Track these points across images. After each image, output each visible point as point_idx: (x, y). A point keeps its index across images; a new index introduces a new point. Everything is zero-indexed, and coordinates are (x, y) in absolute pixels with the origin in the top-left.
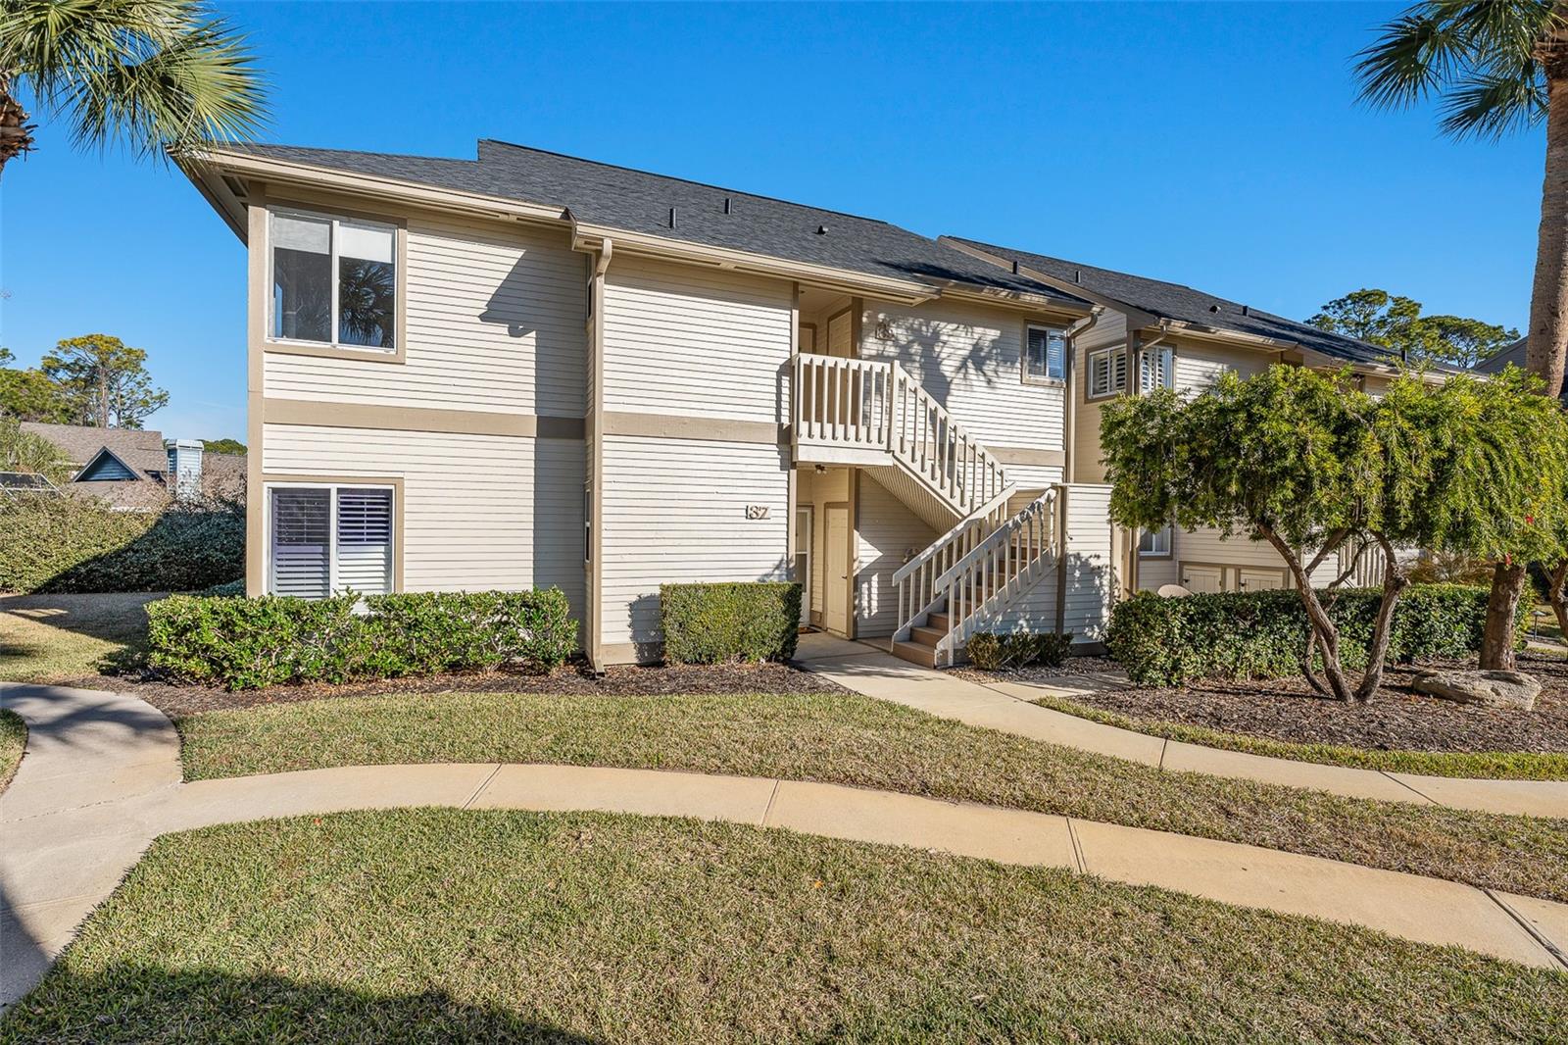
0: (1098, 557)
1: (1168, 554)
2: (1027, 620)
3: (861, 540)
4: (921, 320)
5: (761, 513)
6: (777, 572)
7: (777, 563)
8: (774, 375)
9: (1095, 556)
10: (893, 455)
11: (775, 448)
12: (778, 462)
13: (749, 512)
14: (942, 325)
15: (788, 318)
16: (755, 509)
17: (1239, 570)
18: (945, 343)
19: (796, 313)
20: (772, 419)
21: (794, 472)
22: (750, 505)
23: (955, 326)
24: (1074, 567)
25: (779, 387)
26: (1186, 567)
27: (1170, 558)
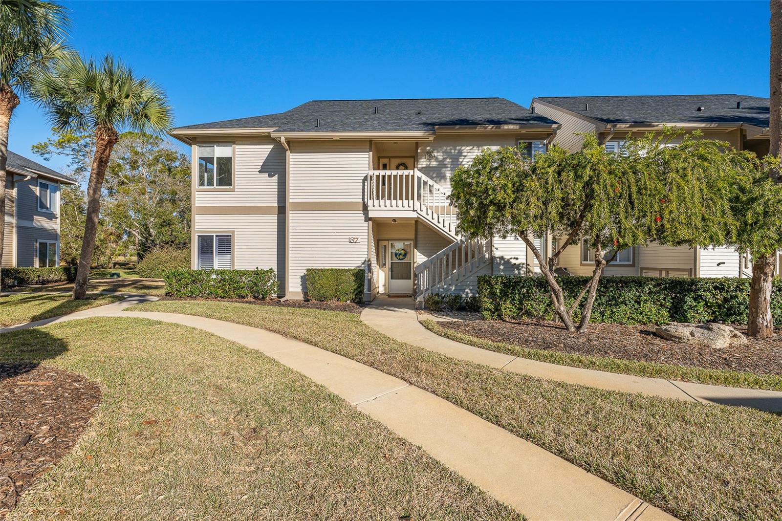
0: (517, 259)
1: (631, 263)
2: (470, 290)
3: (418, 254)
4: (451, 147)
5: (355, 240)
6: (363, 266)
7: (363, 262)
8: (362, 181)
9: (514, 258)
10: (417, 213)
11: (362, 212)
12: (364, 218)
13: (350, 240)
14: (463, 148)
15: (368, 156)
16: (352, 239)
17: (668, 272)
18: (465, 156)
19: (371, 153)
20: (361, 200)
21: (370, 222)
22: (350, 237)
23: (472, 147)
24: (500, 264)
25: (364, 186)
26: (644, 271)
27: (633, 265)
